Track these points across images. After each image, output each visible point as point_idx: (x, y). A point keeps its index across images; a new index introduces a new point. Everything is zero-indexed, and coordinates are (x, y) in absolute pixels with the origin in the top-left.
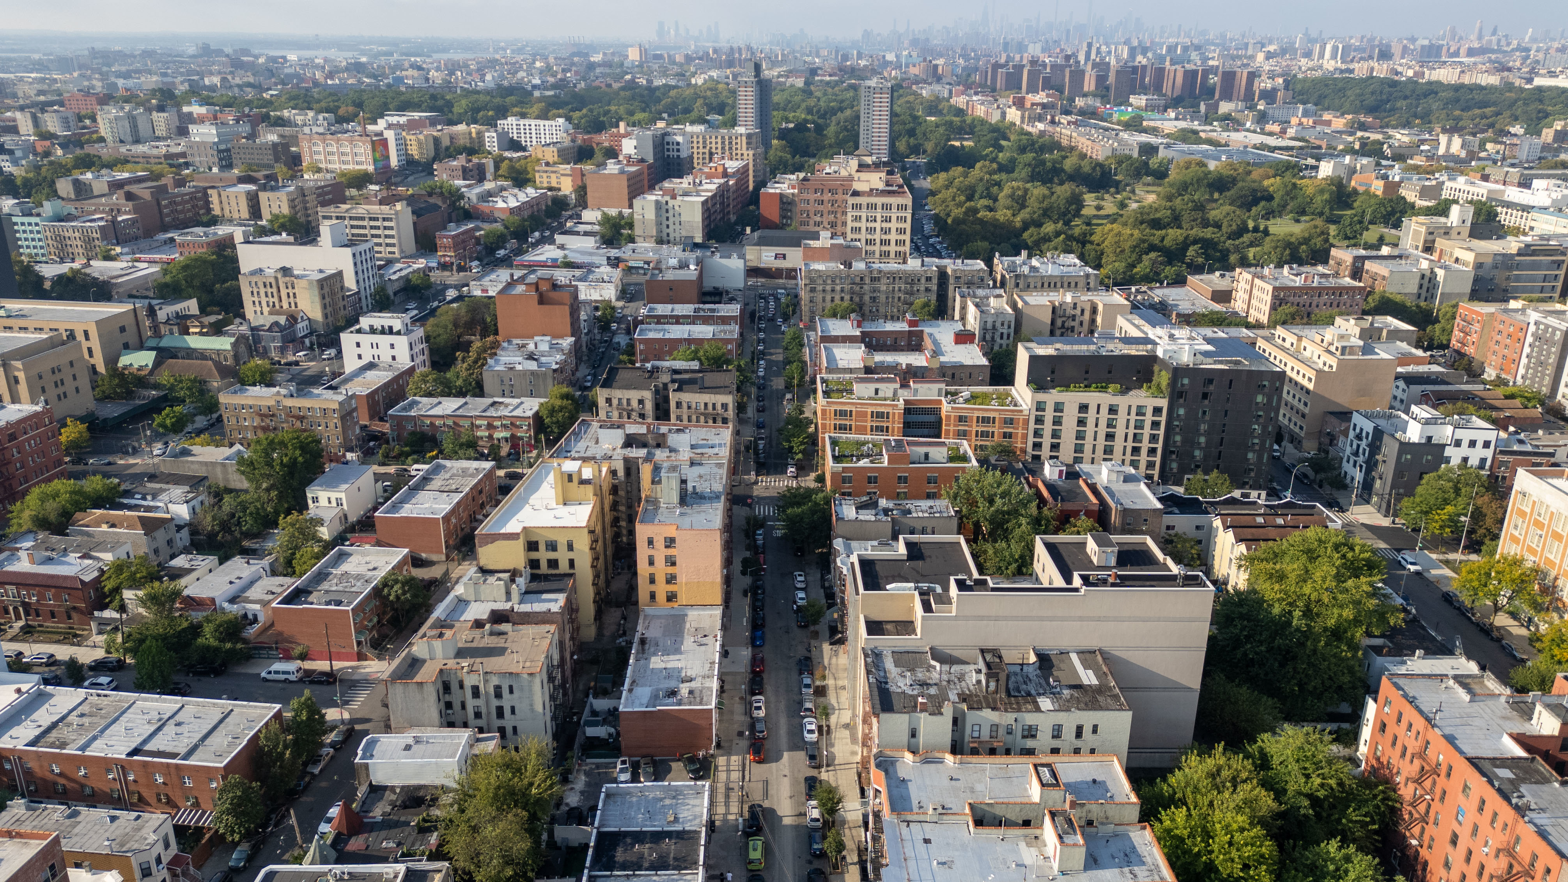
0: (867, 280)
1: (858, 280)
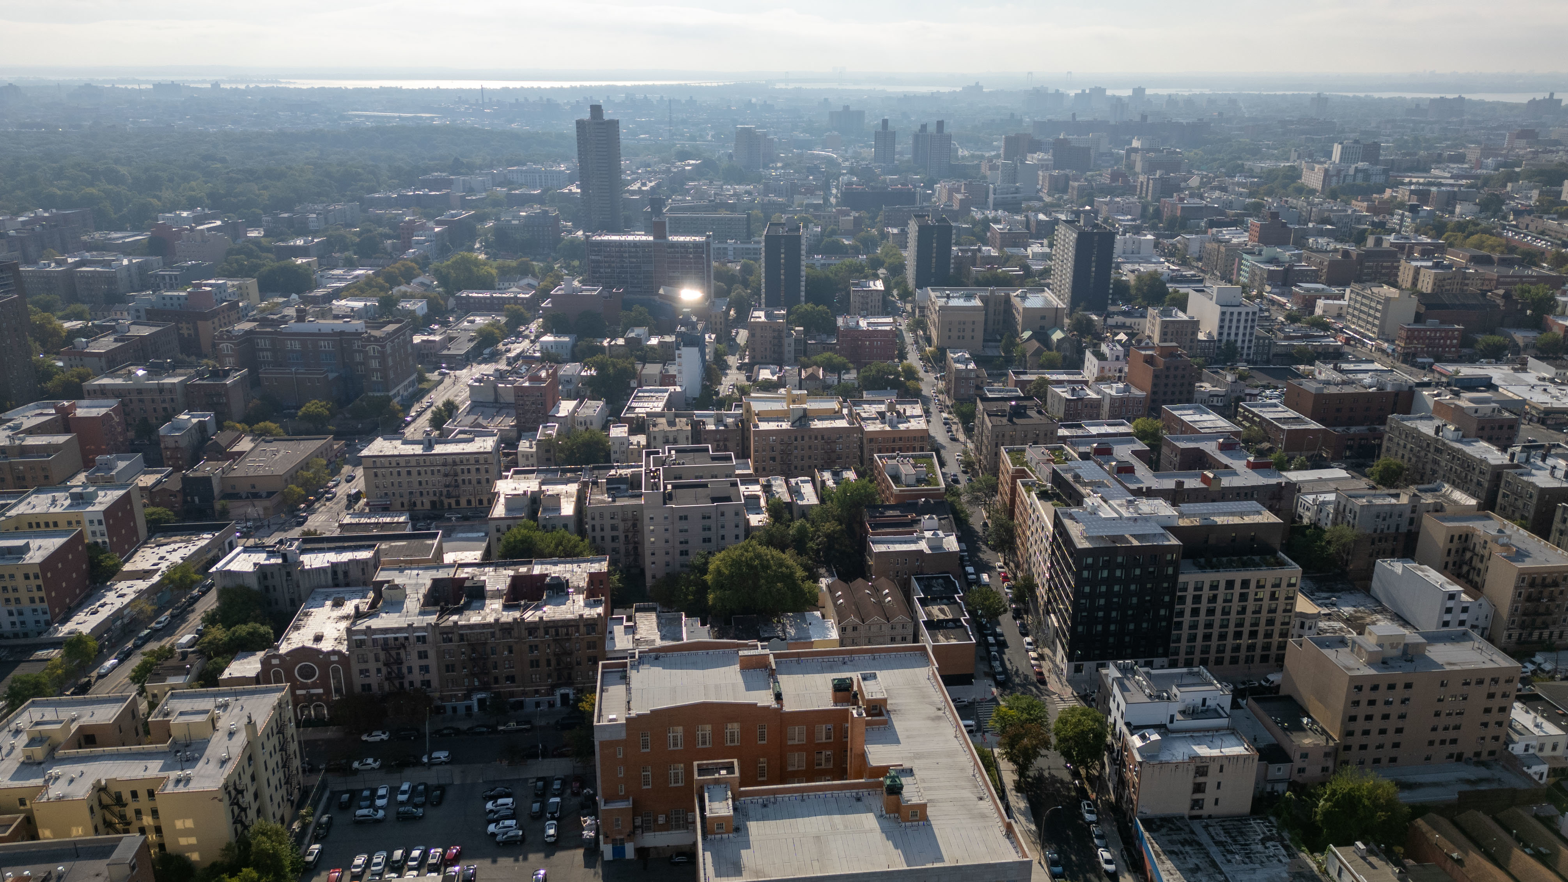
0: (1432, 450)
1: (1425, 445)
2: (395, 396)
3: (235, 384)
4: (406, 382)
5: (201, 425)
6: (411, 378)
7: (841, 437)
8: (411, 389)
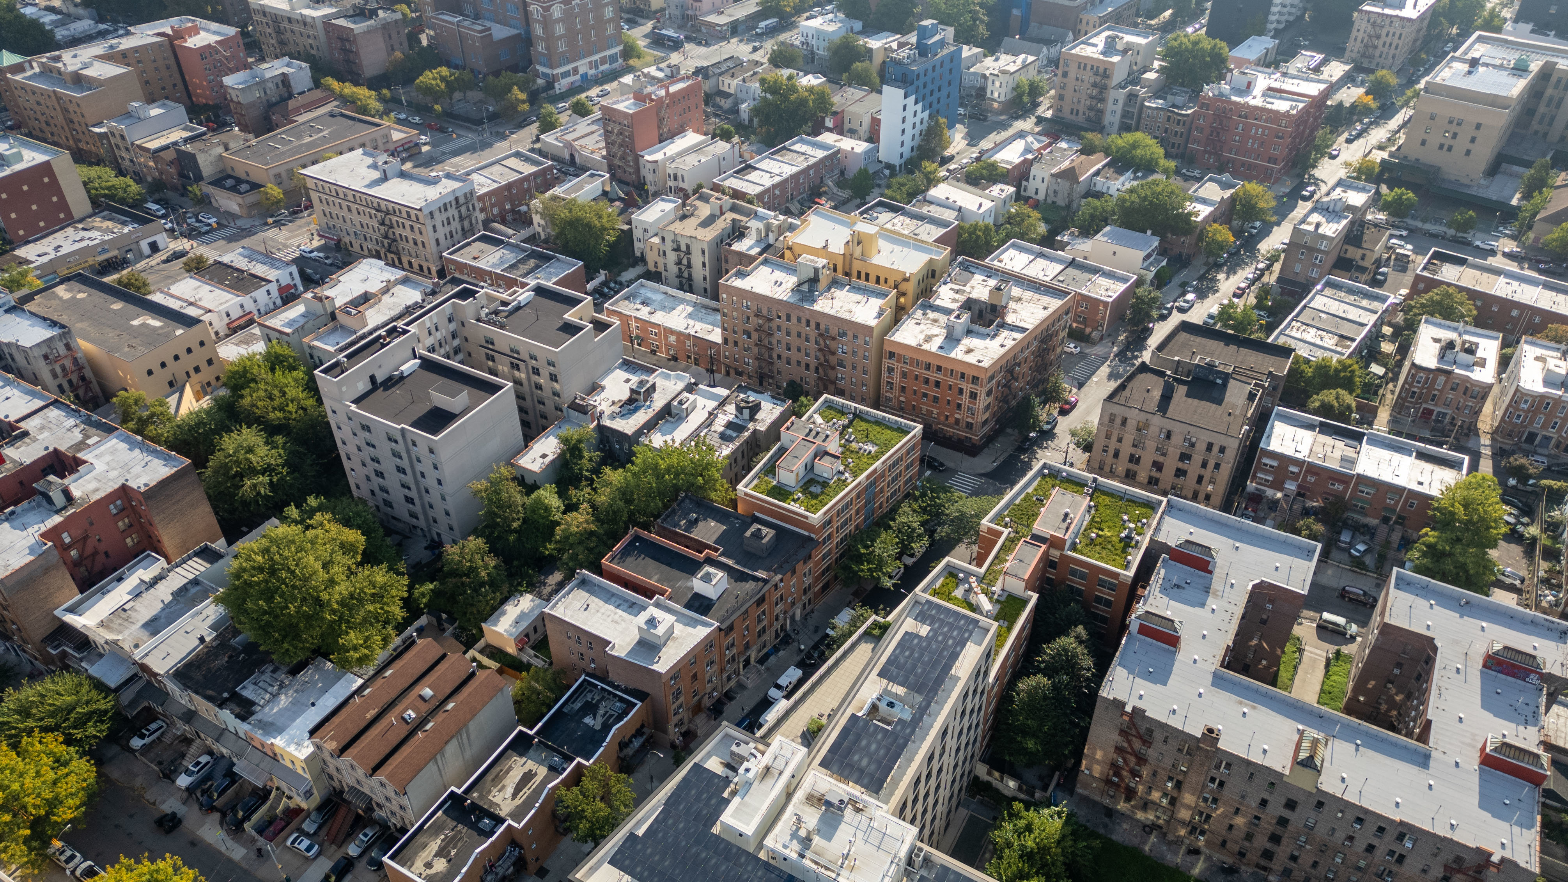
2: (566, 74)
3: (369, 31)
4: (597, 57)
5: (284, 80)
6: (608, 53)
7: (844, 334)
8: (606, 67)
